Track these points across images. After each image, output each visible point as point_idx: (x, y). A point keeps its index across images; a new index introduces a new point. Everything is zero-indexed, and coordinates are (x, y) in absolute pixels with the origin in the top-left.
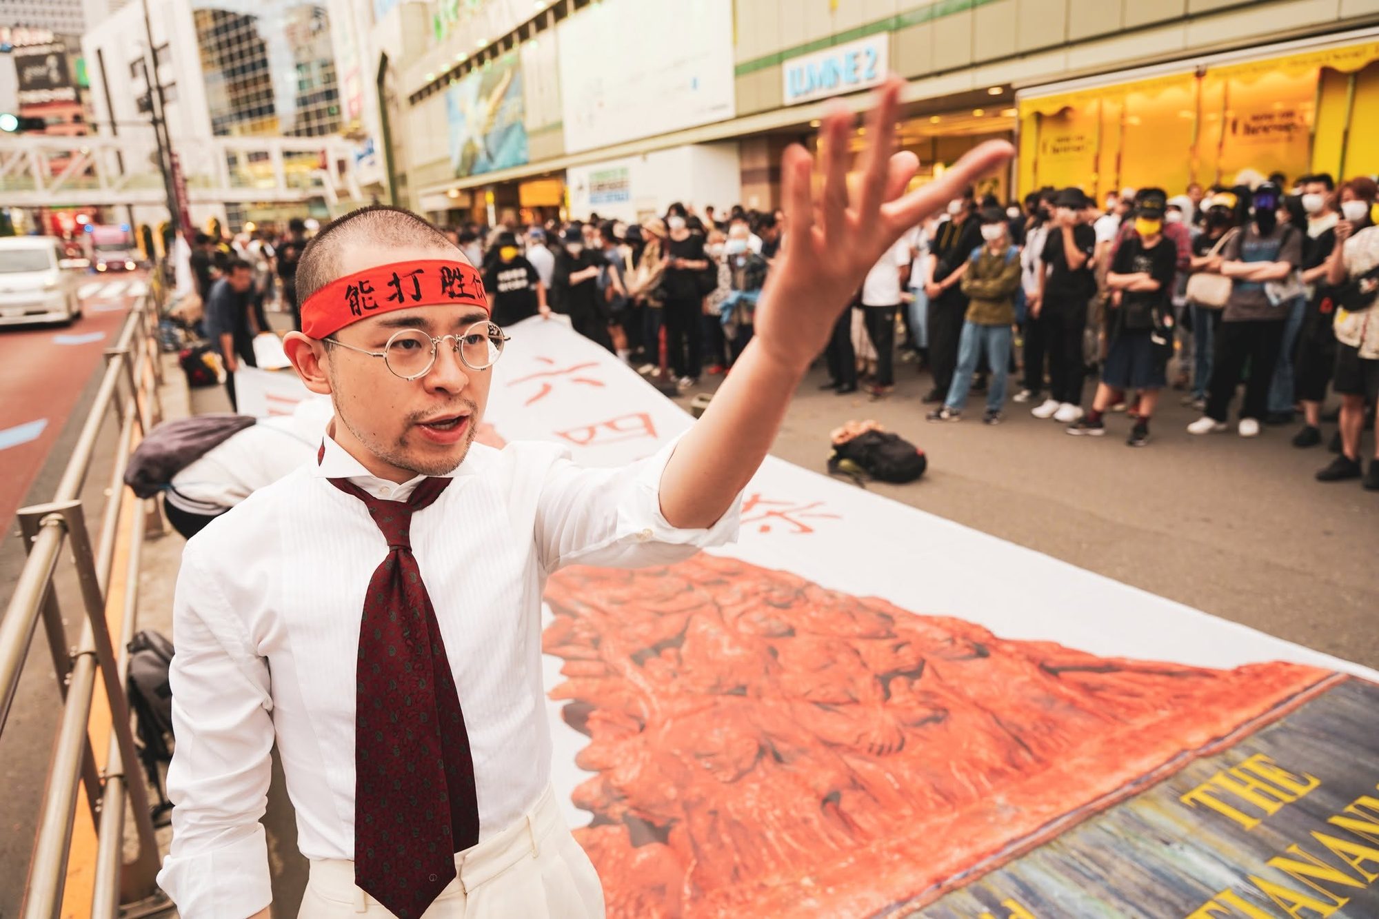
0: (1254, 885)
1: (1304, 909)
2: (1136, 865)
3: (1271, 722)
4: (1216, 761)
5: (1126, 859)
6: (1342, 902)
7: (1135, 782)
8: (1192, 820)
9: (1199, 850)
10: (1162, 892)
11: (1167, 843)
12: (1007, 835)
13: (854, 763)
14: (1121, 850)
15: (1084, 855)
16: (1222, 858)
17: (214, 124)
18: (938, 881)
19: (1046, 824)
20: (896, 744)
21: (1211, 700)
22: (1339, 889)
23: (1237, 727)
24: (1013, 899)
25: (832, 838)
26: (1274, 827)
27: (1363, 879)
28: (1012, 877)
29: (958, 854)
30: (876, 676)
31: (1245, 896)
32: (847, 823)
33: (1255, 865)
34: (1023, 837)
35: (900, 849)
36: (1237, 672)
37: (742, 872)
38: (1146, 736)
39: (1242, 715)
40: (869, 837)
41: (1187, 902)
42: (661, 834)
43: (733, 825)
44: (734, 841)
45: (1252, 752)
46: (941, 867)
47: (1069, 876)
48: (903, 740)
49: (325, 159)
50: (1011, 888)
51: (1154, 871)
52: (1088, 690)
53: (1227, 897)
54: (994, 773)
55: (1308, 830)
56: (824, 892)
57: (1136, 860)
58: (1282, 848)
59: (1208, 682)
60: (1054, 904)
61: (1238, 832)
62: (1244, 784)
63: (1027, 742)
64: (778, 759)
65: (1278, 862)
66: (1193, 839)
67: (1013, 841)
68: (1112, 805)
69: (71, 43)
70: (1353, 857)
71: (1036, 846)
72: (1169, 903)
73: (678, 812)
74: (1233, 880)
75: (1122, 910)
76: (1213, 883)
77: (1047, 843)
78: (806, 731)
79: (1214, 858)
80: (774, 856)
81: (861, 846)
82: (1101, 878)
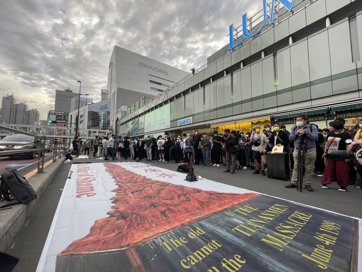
0: (247, 224)
1: (256, 227)
2: (224, 221)
3: (250, 201)
4: (240, 206)
5: (222, 220)
6: (264, 225)
7: (224, 209)
8: (235, 214)
9: (236, 218)
10: (228, 225)
11: (230, 218)
12: (198, 217)
13: (170, 207)
14: (221, 219)
15: (213, 220)
16: (241, 219)
17: (88, 127)
18: (182, 224)
19: (206, 215)
20: (179, 204)
21: (239, 198)
22: (263, 224)
23: (243, 202)
24: (198, 227)
25: (162, 218)
26: (250, 215)
27: (268, 222)
28: (198, 223)
29: (188, 220)
30: (178, 195)
31: (245, 225)
32: (166, 216)
33: (247, 220)
34: (202, 217)
35: (176, 220)
36: (244, 194)
37: (140, 224)
38: (227, 203)
39: (244, 200)
40: (170, 218)
41: (233, 226)
42: (124, 218)
43: (141, 216)
44: (140, 219)
45: (246, 205)
46: (184, 222)
47: (210, 223)
48: (181, 203)
49: (105, 133)
50: (197, 225)
51: (227, 221)
52: (217, 196)
53: (241, 225)
54: (197, 208)
55: (257, 215)
56: (157, 227)
57: (224, 220)
58: (252, 218)
59: (239, 195)
60: (207, 228)
61: (243, 216)
62: (245, 209)
63: (205, 203)
64: (155, 206)
65: (251, 220)
66: (235, 217)
67: (199, 218)
68: (220, 212)
69: (67, 114)
70: (265, 219)
71: (204, 218)
72: (230, 227)
73: (130, 215)
74: (242, 223)
75: (220, 228)
76: (239, 223)
77: (206, 218)
78: (162, 202)
79: (239, 219)
80: (148, 221)
81: (168, 219)
82: (216, 223)
